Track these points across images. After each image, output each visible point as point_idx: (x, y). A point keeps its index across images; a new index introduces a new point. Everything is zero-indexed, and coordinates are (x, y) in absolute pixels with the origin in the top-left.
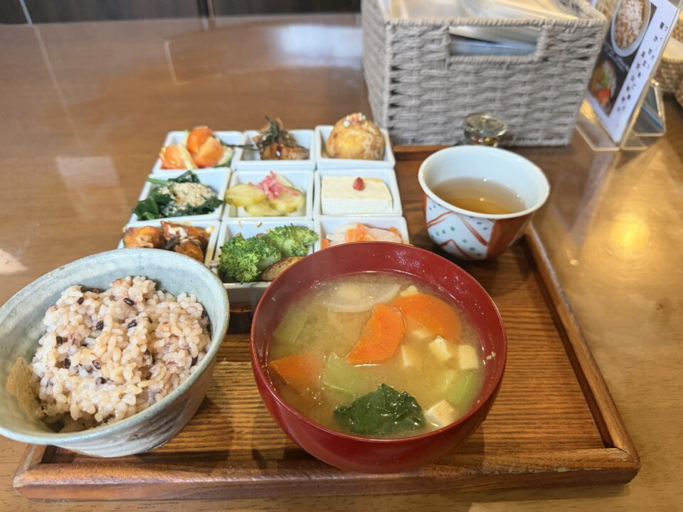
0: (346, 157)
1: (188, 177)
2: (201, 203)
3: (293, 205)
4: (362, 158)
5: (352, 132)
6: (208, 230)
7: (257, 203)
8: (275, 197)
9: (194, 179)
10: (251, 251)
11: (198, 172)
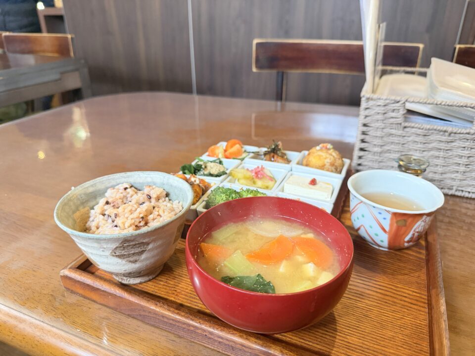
1: (218, 161)
2: (216, 173)
5: (320, 153)
6: (212, 185)
7: (246, 178)
8: (257, 177)
11: (224, 160)
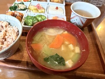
0: (55, 2)
1: (22, 3)
2: (23, 8)
3: (42, 11)
4: (58, 3)
6: (24, 14)
7: (35, 10)
8: (39, 9)
9: (23, 4)
10: (31, 19)
11: (24, 2)
